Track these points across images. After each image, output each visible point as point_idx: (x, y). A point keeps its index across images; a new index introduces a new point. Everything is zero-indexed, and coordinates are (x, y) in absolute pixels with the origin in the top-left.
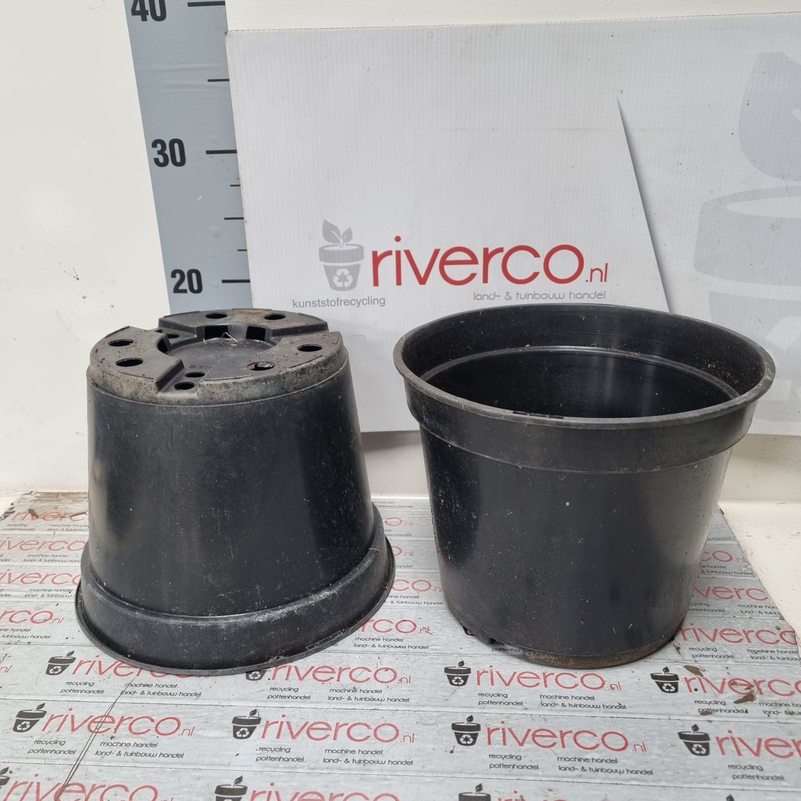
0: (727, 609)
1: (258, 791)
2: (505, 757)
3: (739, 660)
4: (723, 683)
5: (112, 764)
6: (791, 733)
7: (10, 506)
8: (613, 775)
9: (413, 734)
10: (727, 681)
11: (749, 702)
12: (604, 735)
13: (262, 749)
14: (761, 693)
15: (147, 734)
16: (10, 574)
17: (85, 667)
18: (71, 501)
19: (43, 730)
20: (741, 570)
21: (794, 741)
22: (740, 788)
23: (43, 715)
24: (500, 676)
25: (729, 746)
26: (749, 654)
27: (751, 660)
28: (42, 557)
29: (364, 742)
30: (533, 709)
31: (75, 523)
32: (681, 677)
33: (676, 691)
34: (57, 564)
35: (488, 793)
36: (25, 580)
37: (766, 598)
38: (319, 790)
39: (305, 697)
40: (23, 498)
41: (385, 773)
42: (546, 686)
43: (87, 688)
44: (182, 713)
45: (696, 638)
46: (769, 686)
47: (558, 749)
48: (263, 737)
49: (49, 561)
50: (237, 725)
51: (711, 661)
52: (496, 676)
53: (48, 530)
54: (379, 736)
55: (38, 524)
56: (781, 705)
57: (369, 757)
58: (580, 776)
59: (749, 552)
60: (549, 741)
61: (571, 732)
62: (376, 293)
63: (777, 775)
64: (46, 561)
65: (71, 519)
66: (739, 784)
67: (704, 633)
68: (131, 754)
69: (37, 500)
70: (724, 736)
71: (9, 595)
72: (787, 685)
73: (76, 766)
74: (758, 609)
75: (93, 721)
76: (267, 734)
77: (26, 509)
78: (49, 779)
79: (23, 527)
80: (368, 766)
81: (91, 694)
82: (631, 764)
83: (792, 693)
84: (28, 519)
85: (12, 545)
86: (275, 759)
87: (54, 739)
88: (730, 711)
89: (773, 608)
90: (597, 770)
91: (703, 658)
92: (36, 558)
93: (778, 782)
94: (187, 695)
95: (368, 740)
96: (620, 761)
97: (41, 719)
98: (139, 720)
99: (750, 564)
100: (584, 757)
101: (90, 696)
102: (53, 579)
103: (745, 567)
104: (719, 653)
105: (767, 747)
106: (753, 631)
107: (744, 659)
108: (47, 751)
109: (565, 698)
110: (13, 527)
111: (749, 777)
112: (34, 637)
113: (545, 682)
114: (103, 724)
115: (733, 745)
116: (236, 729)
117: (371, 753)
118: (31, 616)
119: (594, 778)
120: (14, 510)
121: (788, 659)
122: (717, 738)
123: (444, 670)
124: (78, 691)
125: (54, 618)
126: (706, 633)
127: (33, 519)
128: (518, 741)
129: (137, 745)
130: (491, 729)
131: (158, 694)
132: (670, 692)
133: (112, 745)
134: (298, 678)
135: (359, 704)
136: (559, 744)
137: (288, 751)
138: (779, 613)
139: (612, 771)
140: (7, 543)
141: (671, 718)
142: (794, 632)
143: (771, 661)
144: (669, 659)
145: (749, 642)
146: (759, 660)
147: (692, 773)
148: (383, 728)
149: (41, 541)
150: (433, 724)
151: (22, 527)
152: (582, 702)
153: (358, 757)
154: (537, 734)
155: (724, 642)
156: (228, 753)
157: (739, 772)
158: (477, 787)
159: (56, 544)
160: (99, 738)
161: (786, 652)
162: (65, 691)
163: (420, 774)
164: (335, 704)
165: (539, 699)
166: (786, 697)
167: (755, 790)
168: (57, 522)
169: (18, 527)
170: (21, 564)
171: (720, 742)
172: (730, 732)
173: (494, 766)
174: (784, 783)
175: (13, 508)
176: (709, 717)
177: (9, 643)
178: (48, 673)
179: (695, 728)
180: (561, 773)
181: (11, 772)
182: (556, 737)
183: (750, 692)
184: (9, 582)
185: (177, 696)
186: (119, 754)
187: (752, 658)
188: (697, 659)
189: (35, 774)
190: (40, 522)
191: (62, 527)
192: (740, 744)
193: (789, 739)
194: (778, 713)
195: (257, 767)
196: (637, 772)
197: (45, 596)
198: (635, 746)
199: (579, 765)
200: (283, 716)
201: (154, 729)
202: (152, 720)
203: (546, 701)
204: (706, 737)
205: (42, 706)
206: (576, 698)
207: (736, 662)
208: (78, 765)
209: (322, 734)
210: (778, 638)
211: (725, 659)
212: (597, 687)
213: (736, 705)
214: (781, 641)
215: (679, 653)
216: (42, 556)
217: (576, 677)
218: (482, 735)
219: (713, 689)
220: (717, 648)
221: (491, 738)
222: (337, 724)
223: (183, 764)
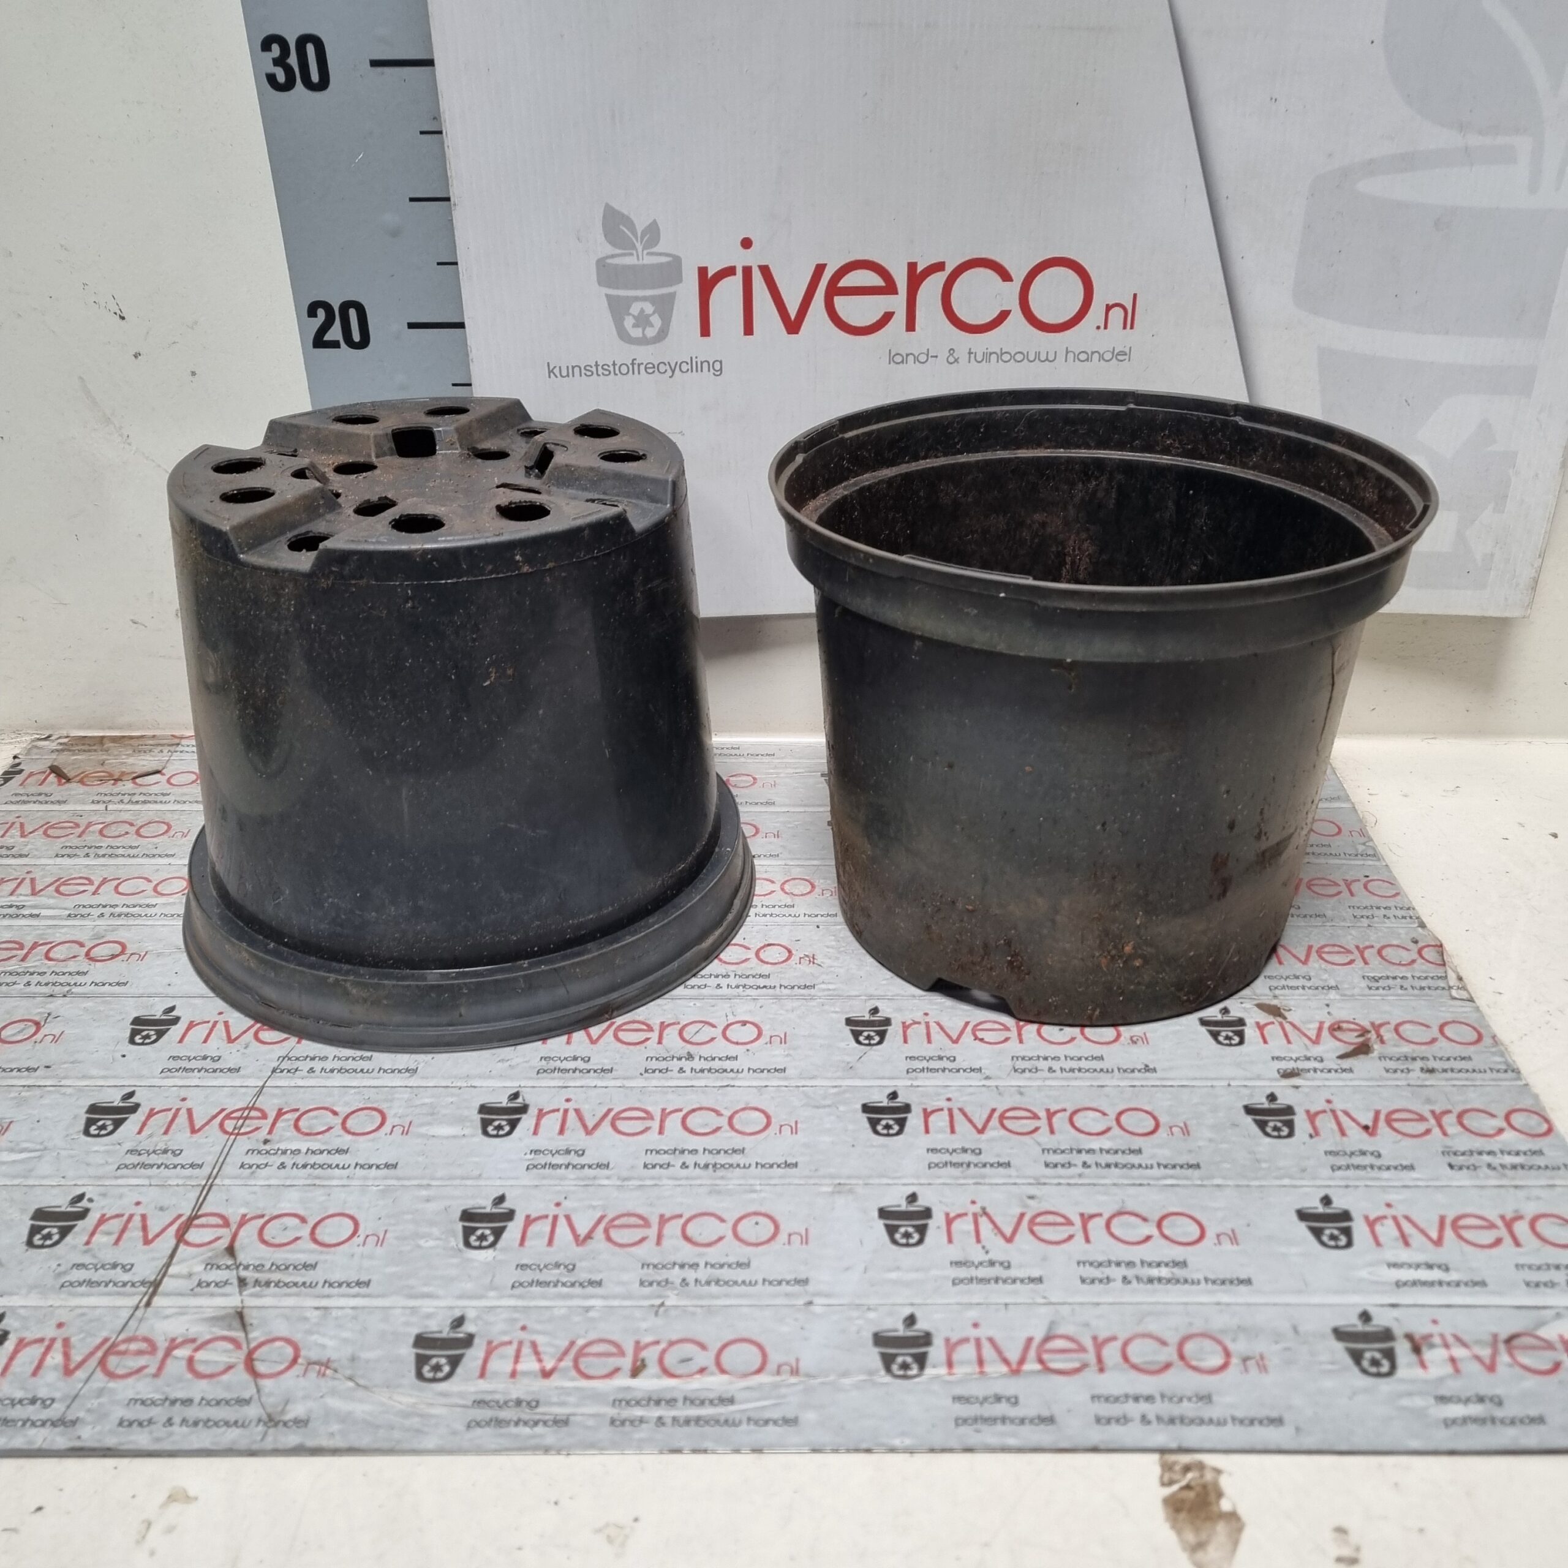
0: (1329, 913)
1: (534, 1215)
2: (954, 1151)
3: (1348, 993)
4: (1320, 1029)
5: (272, 1182)
6: (1428, 1101)
7: (10, 761)
8: (1135, 1172)
9: (796, 1123)
10: (1326, 1025)
11: (1362, 1056)
12: (1121, 1113)
13: (536, 1152)
14: (1382, 1042)
15: (327, 1134)
16: (33, 880)
17: (200, 1032)
18: (130, 752)
19: (139, 1133)
20: (1357, 850)
21: (1433, 1112)
22: (1343, 1183)
23: (134, 1108)
24: (942, 1028)
25: (1326, 1123)
26: (1364, 984)
27: (1367, 991)
28: (90, 851)
29: (711, 1136)
30: (999, 1078)
31: (143, 790)
32: (1249, 1021)
33: (1241, 1042)
34: (120, 861)
35: (927, 1204)
36: (62, 889)
37: (1397, 894)
38: (640, 1211)
39: (603, 1070)
40: (36, 747)
41: (752, 1182)
42: (1021, 1041)
43: (208, 1064)
44: (386, 1100)
46: (1396, 1030)
47: (1043, 1137)
48: (535, 1133)
49: (104, 856)
50: (487, 1116)
51: (1301, 995)
52: (934, 1029)
53: (93, 802)
54: (737, 1127)
55: (73, 792)
56: (1414, 1059)
57: (722, 1159)
58: (1080, 1176)
59: (1370, 820)
60: (1030, 1125)
61: (1065, 1110)
62: (704, 349)
63: (1405, 1163)
64: (97, 856)
65: (135, 783)
66: (1342, 1179)
67: (1288, 952)
68: (304, 1166)
69: (63, 750)
70: (1320, 1108)
71: (38, 916)
72: (1424, 1028)
73: (207, 1188)
74: (1383, 912)
75: (228, 1117)
76: (541, 1130)
77: (43, 765)
78: (162, 1209)
79: (44, 798)
80: (721, 1173)
81: (218, 1074)
82: (1165, 1154)
83: (1434, 1041)
84: (52, 783)
85: (28, 828)
86: (559, 1166)
87: (161, 1146)
88: (1329, 1071)
89: (1409, 909)
90: (1108, 1166)
91: (1287, 991)
92: (77, 851)
93: (1405, 1174)
94: (393, 1071)
95: (718, 1134)
96: (1146, 1152)
97: (133, 1118)
98: (311, 1114)
99: (1372, 840)
100: (1087, 1147)
101: (216, 1078)
102: (117, 887)
103: (1364, 844)
104: (1315, 982)
105: (1389, 1122)
106: (1372, 947)
107: (1357, 991)
108: (152, 1166)
109: (1053, 1059)
110: (25, 798)
111: (1358, 1167)
112: (96, 984)
113: (1020, 1035)
114: (247, 1122)
115: (1333, 1121)
116: (485, 1124)
117: (726, 1152)
118: (85, 950)
119: (1104, 1177)
120: (20, 767)
121: (1429, 988)
122: (1308, 1112)
123: (844, 1022)
124: (193, 1070)
125: (129, 951)
126: (1294, 952)
127: (60, 784)
128: (975, 1126)
129: (313, 1152)
130: (929, 1110)
131: (339, 1071)
132: (1231, 1045)
133: (268, 1152)
135: (699, 1078)
136: (1045, 1129)
137: (581, 1153)
138: (1418, 918)
139: (1133, 1166)
140: (18, 825)
141: (1232, 1083)
142: (1441, 946)
143: (1400, 992)
145: (1366, 963)
146: (1381, 991)
147: (1264, 1165)
148: (742, 1115)
149: (83, 822)
150: (829, 1106)
151: (42, 798)
152: (1083, 1064)
153: (702, 1159)
154: (1008, 1114)
155: (1324, 965)
156: (476, 1159)
157: (1342, 1161)
158: (908, 1197)
159: (113, 827)
160: (243, 1144)
161: (1426, 978)
162: (169, 1070)
163: (812, 1181)
164: (655, 1081)
165: (1009, 1062)
166: (1423, 1048)
167: (1366, 1186)
168: (108, 787)
169: (34, 799)
170: (51, 862)
171: (1312, 1117)
172: (1329, 1101)
173: (937, 1165)
174: (1414, 1174)
175: (19, 764)
176: (1295, 1081)
177: (51, 996)
178: (132, 1041)
179: (1272, 1097)
180: (1049, 1171)
181: (91, 1200)
182: (1039, 1118)
183: (1363, 1042)
184: (34, 893)
185: (375, 1073)
186: (283, 1166)
187: (1370, 988)
188: (1277, 992)
189: (135, 1200)
190: (75, 788)
191: (120, 797)
192: (1344, 1119)
193: (1425, 1111)
194: (1409, 1071)
195: (528, 1179)
196: (1174, 1167)
197: (107, 916)
198: (1171, 1128)
199: (1078, 1159)
200: (568, 1100)
201: (340, 1127)
202: (335, 1113)
203: (1020, 1064)
204: (1289, 1110)
205: (131, 1095)
206: (1072, 1059)
207: (1343, 996)
208: (211, 1186)
209: (638, 1126)
210: (1415, 956)
211: (1325, 991)
212: (1108, 1040)
213: (1339, 1061)
214: (1420, 961)
216: (90, 848)
218: (914, 1120)
219: (1304, 1038)
220: (1312, 974)
221: (931, 1125)
222: (663, 1110)
223: (398, 1179)
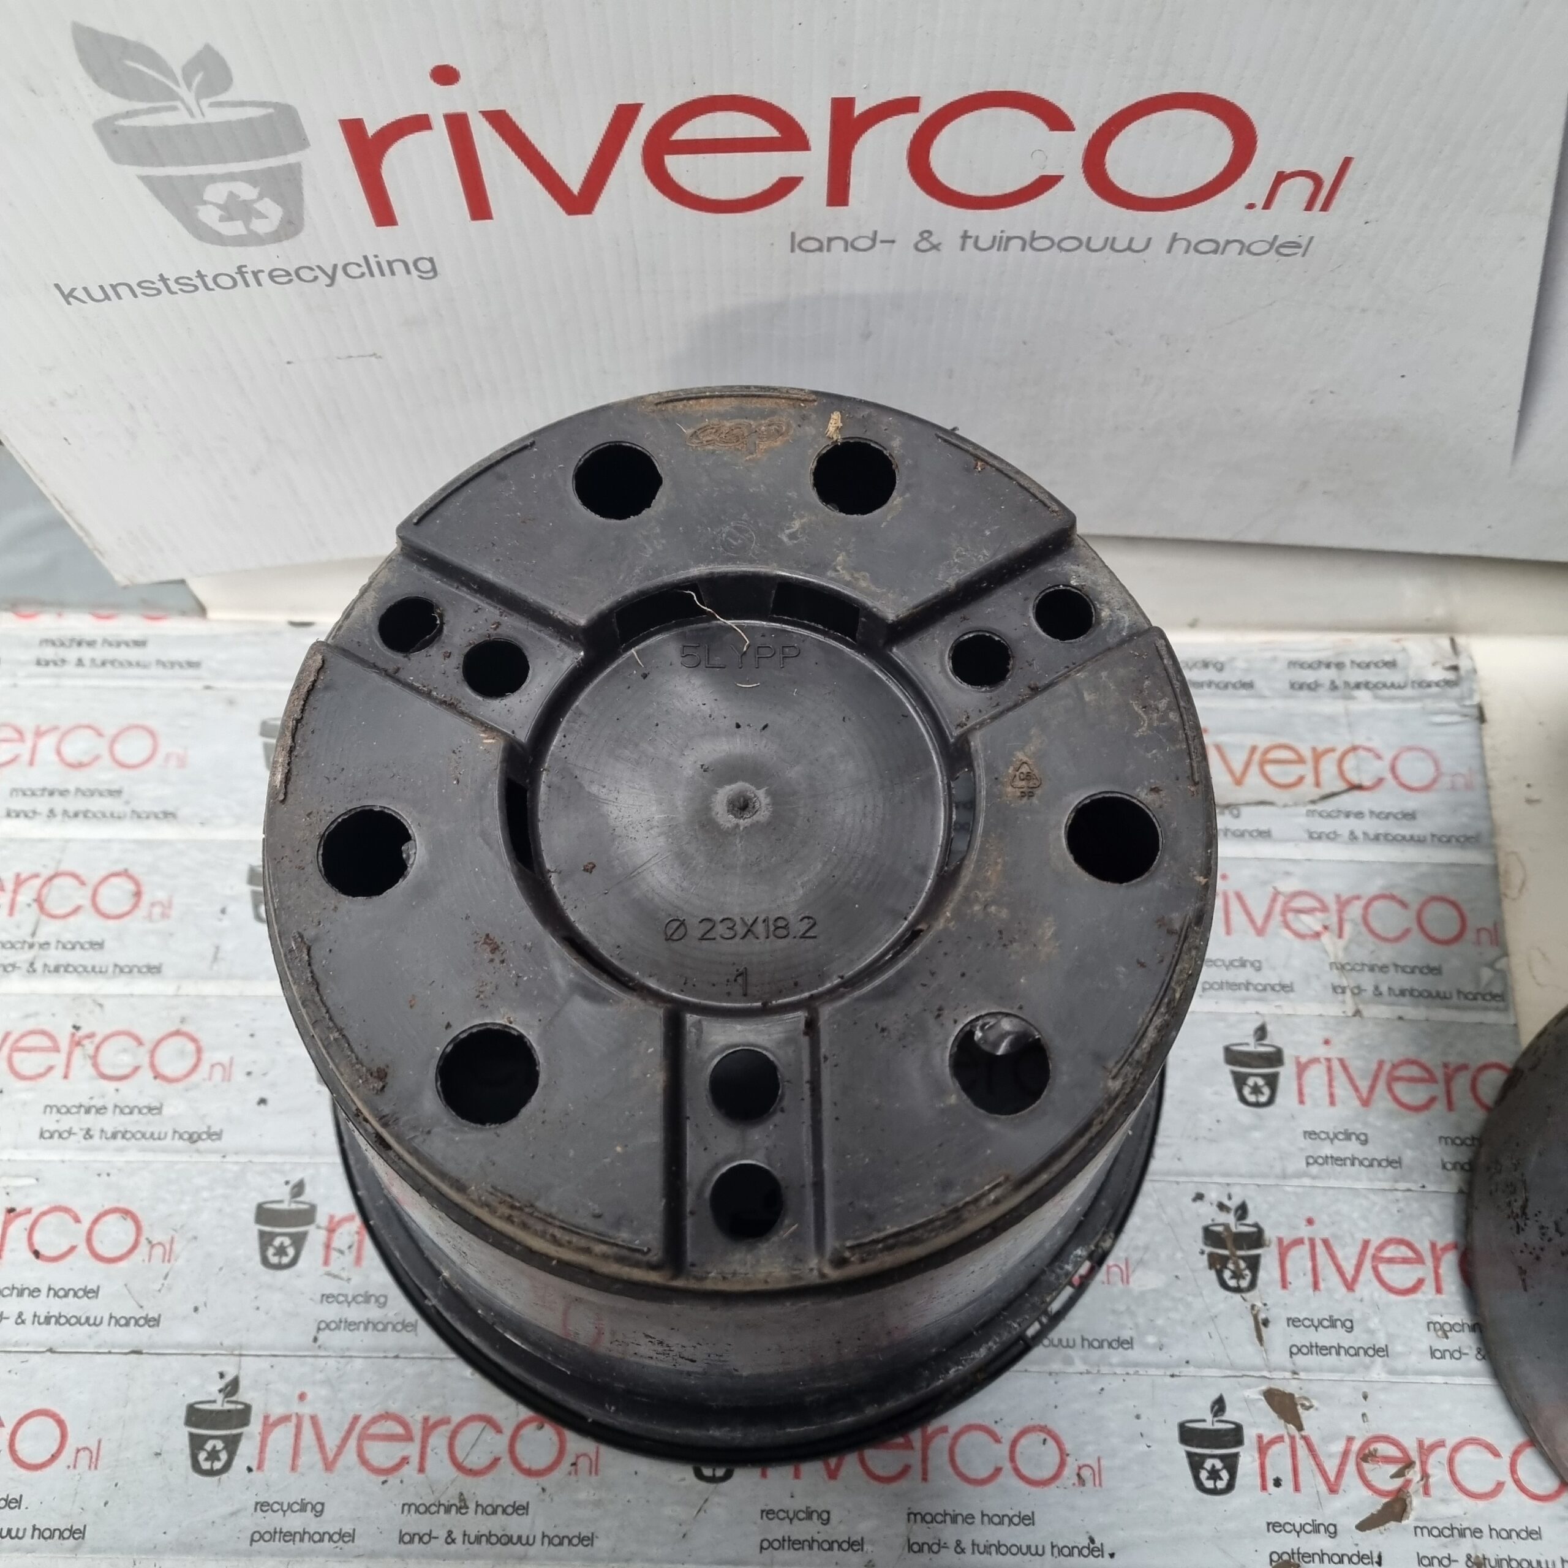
0: (1408, 1157)
3: (1399, 1364)
4: (1346, 1454)
10: (1356, 1446)
11: (1392, 1525)
14: (1426, 1491)
20: (1479, 982)
26: (1427, 1340)
27: (1427, 1362)
32: (1249, 1435)
33: (1230, 1487)
42: (925, 1476)
45: (1310, 1278)
46: (1449, 1462)
51: (1333, 1370)
56: (1463, 1535)
67: (1333, 1257)
72: (1490, 1456)
83: (1499, 1489)
91: (1313, 1360)
94: (52, 1534)
99: (1505, 954)
103: (1493, 964)
104: (1358, 1339)
107: (1414, 1358)
109: (965, 1519)
113: (925, 1460)
126: (1340, 1254)
132: (1214, 1492)
134: (320, 1465)
135: (474, 1557)
144: (1232, 1366)
146: (1447, 1363)
152: (1005, 1533)
155: (1378, 1293)
165: (902, 1527)
166: (1481, 1504)
183: (1399, 1490)
185: (28, 1540)
187: (1433, 1354)
188: (1300, 1359)
203: (919, 1533)
206: (991, 1521)
207: (1392, 1372)
211: (1367, 1359)
212: (1046, 1478)
213: (1358, 1536)
215: (1260, 1338)
217: (998, 1440)
219: (1320, 1479)
220: (1356, 1316)
